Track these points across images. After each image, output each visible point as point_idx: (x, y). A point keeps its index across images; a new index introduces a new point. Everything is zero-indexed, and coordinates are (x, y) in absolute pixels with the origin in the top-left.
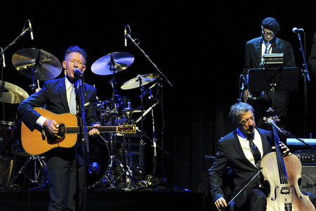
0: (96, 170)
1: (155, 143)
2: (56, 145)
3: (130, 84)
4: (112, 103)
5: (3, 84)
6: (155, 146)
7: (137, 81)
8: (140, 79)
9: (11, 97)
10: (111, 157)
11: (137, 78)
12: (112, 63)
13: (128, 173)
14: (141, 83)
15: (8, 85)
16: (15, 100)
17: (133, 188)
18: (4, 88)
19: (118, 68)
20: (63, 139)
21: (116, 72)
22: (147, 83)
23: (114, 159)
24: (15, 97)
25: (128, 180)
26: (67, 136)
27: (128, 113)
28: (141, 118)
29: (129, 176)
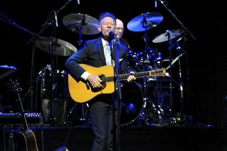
0: (133, 110)
1: (181, 87)
2: (99, 93)
3: (161, 39)
4: (145, 54)
5: (56, 41)
6: (182, 89)
7: (166, 36)
8: (168, 34)
9: (63, 51)
10: (145, 99)
11: (166, 34)
12: (144, 21)
13: (159, 112)
14: (169, 37)
15: (60, 41)
16: (67, 53)
17: (164, 124)
18: (57, 44)
19: (150, 25)
20: (105, 87)
21: (148, 29)
22: (174, 37)
23: (147, 101)
24: (67, 51)
25: (160, 117)
26: (108, 84)
27: (159, 62)
28: (169, 66)
29: (160, 114)
